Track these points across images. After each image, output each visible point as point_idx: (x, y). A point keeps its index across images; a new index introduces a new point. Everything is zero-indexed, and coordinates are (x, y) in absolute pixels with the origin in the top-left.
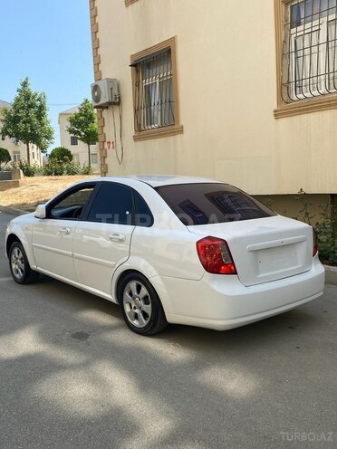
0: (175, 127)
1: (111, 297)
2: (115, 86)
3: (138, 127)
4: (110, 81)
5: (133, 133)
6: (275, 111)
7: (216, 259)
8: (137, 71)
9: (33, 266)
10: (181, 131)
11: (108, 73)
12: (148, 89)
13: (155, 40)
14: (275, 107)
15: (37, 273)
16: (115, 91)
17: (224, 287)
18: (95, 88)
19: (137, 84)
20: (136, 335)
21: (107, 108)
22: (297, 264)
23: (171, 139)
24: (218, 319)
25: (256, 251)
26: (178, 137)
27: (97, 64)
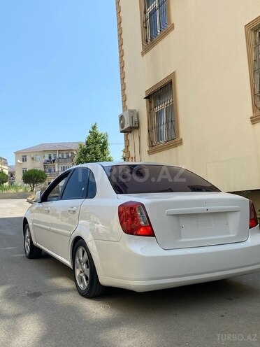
0: (176, 140)
1: (68, 263)
2: (135, 115)
3: (151, 144)
4: (132, 112)
5: (147, 148)
6: (251, 118)
8: (150, 102)
10: (180, 143)
11: (131, 106)
12: (159, 114)
13: (161, 77)
14: (251, 115)
16: (135, 119)
18: (121, 118)
19: (150, 111)
21: (131, 132)
23: (173, 150)
25: (178, 216)
26: (179, 148)
27: (124, 101)
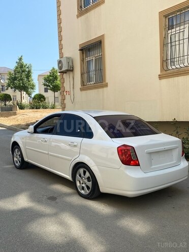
0: (103, 83)
1: (69, 177)
2: (70, 61)
3: (83, 84)
4: (68, 58)
5: (80, 86)
6: (159, 75)
7: (128, 157)
8: (83, 53)
9: (26, 159)
10: (106, 85)
11: (67, 54)
12: (89, 62)
13: (93, 36)
14: (159, 73)
15: (28, 163)
16: (71, 64)
17: (132, 173)
18: (60, 62)
19: (82, 60)
20: (83, 199)
21: (66, 73)
22: (173, 161)
23: (101, 90)
24: (130, 191)
25: (150, 153)
26: (105, 89)
27: (61, 49)
